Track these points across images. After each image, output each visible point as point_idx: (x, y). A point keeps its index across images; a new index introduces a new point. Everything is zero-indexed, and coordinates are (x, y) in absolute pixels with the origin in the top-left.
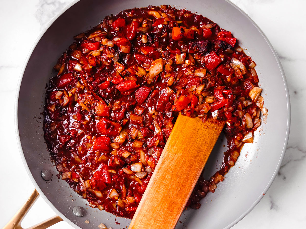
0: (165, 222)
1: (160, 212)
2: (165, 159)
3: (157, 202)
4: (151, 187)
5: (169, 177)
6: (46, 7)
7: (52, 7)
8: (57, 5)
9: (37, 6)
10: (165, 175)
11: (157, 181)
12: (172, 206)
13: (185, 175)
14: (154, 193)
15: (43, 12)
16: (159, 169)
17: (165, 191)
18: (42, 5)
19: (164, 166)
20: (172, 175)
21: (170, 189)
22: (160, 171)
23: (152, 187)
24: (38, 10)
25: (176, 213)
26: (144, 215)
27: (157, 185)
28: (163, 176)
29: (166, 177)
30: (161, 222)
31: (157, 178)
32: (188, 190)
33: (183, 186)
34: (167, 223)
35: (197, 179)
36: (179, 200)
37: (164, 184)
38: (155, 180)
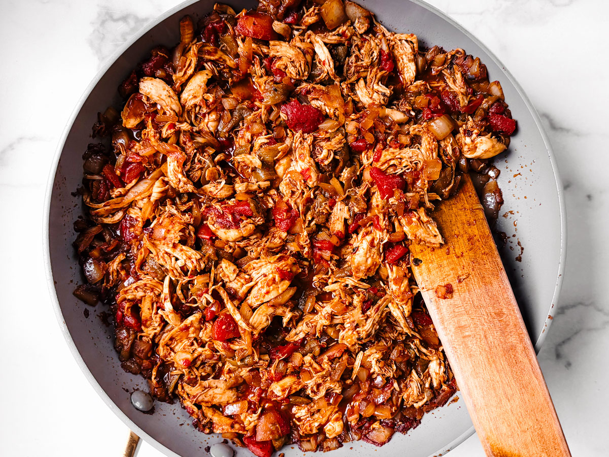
0: (524, 387)
1: (503, 381)
2: (437, 302)
3: (485, 371)
4: (456, 356)
5: (467, 320)
6: (110, 25)
7: (121, 27)
8: (132, 23)
9: (93, 23)
10: (459, 322)
11: (456, 340)
12: (513, 356)
13: (487, 297)
14: (470, 362)
15: (103, 34)
16: (442, 322)
17: (481, 344)
18: (103, 23)
19: (444, 310)
20: (467, 313)
21: (485, 336)
22: (446, 324)
23: (458, 357)
24: (94, 31)
25: (526, 360)
26: (486, 406)
27: (462, 347)
28: (456, 328)
29: (463, 324)
30: (518, 392)
31: (452, 336)
32: (512, 313)
33: (500, 314)
34: (530, 387)
35: (509, 286)
36: (513, 339)
37: (469, 336)
38: (451, 342)
